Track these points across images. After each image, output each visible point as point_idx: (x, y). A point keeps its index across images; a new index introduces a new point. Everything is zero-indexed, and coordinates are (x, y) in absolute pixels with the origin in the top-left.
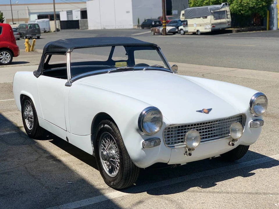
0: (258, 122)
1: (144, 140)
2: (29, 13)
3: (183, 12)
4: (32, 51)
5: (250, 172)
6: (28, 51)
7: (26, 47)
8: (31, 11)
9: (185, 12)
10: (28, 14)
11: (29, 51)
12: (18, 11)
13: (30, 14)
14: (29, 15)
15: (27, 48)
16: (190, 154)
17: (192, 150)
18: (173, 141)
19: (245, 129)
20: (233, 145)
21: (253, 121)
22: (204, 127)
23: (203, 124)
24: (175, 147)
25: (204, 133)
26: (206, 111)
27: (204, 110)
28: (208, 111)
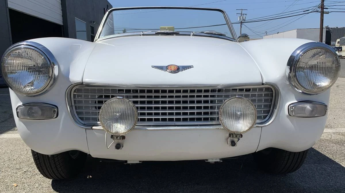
0: (308, 107)
1: (21, 104)
3: (338, 40)
9: (340, 40)
16: (118, 146)
17: (117, 138)
18: (90, 116)
19: (276, 116)
20: (233, 144)
21: (297, 101)
22: (167, 99)
23: (161, 92)
24: (94, 128)
25: (165, 111)
26: (173, 68)
27: (170, 67)
28: (178, 68)
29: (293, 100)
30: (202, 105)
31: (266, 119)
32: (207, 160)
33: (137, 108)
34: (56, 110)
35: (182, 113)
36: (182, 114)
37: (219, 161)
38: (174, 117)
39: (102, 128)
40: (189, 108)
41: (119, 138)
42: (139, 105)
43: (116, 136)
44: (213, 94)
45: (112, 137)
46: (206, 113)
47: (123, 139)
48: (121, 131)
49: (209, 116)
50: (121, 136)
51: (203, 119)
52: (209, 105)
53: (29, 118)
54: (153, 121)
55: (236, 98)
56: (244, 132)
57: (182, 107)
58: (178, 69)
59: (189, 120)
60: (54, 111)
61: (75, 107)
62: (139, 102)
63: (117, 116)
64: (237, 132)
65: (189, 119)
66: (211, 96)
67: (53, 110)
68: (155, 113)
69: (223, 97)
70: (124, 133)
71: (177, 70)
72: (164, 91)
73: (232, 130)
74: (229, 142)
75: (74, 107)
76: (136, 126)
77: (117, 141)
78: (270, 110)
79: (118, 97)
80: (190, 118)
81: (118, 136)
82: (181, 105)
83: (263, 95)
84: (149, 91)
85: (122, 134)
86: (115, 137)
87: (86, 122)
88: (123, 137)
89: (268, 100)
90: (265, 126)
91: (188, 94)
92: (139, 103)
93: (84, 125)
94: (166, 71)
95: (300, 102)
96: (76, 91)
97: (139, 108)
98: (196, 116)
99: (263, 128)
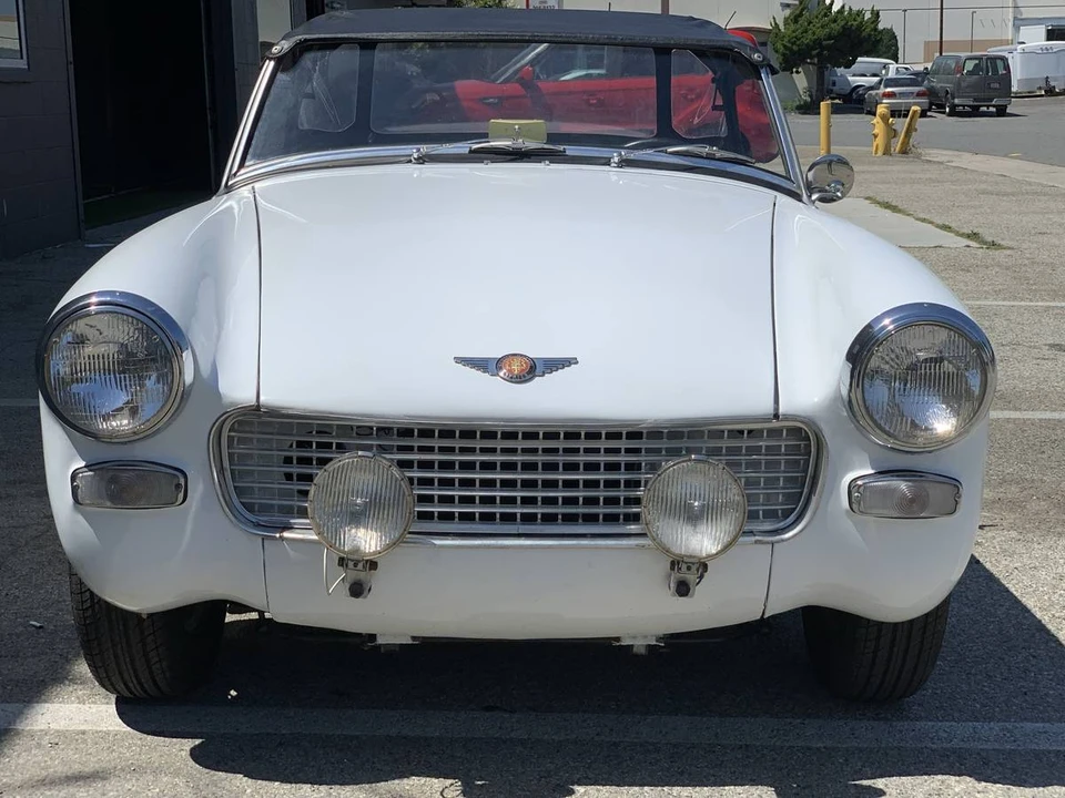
0: (903, 487)
2: (1015, 19)
4: (904, 151)
5: (865, 782)
6: (880, 153)
7: (876, 136)
8: (1026, 13)
10: (1011, 24)
11: (887, 152)
12: (973, 13)
13: (1019, 22)
14: (1017, 28)
15: (880, 141)
16: (357, 590)
17: (355, 565)
18: (274, 499)
19: (814, 513)
20: (683, 589)
21: (872, 472)
22: (499, 458)
23: (481, 438)
24: (286, 534)
25: (492, 491)
26: (516, 368)
27: (506, 361)
28: (531, 367)
29: (862, 467)
30: (601, 476)
31: (788, 520)
32: (618, 639)
33: (411, 480)
34: (182, 481)
35: (539, 499)
36: (540, 503)
37: (655, 643)
38: (518, 510)
39: (316, 537)
40: (560, 484)
41: (360, 566)
42: (417, 474)
43: (352, 560)
44: (633, 444)
45: (342, 562)
46: (611, 501)
47: (370, 569)
48: (367, 546)
49: (621, 510)
50: (367, 561)
51: (601, 517)
52: (622, 476)
53: (109, 504)
54: (457, 520)
55: (690, 460)
56: (711, 557)
57: (540, 483)
58: (532, 369)
59: (560, 521)
60: (178, 486)
61: (232, 471)
62: (416, 465)
63: (356, 505)
64: (691, 556)
65: (560, 517)
66: (628, 451)
67: (175, 482)
68: (460, 497)
69: (664, 452)
70: (375, 553)
71: (529, 373)
72: (489, 435)
73: (677, 552)
74: (672, 585)
75: (228, 474)
76: (410, 533)
77: (353, 575)
78: (802, 493)
79: (360, 453)
80: (564, 515)
81: (359, 561)
82: (540, 476)
83: (783, 449)
84: (447, 433)
85: (370, 554)
86: (351, 564)
87: (263, 519)
88: (373, 565)
89: (797, 461)
90: (783, 540)
91: (561, 444)
92: (415, 468)
93: (258, 525)
94: (498, 375)
95: (881, 473)
96: (236, 425)
97: (416, 482)
98: (581, 510)
99: (776, 545)
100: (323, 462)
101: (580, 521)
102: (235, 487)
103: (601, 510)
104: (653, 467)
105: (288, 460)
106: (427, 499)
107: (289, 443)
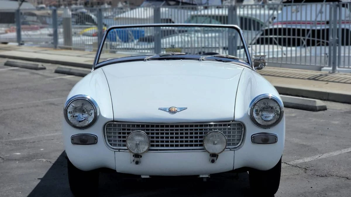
18: (117, 143)
21: (256, 133)
22: (169, 132)
24: (120, 150)
25: (168, 139)
26: (173, 110)
27: (171, 108)
28: (177, 110)
30: (194, 135)
31: (238, 145)
34: (96, 138)
36: (179, 142)
37: (208, 176)
38: (174, 144)
40: (184, 137)
44: (201, 128)
46: (196, 141)
47: (140, 157)
49: (198, 143)
51: (194, 145)
52: (199, 135)
53: (80, 144)
56: (219, 153)
57: (179, 137)
64: (214, 153)
66: (200, 130)
68: (161, 141)
72: (167, 126)
74: (210, 160)
75: (106, 137)
78: (241, 139)
80: (185, 145)
91: (184, 128)
93: (113, 149)
95: (258, 133)
96: (108, 126)
97: (150, 137)
98: (189, 143)
99: (235, 151)
100: (128, 133)
101: (189, 146)
102: (108, 140)
103: (194, 143)
104: (205, 133)
105: (120, 133)
106: (153, 142)
107: (120, 129)
